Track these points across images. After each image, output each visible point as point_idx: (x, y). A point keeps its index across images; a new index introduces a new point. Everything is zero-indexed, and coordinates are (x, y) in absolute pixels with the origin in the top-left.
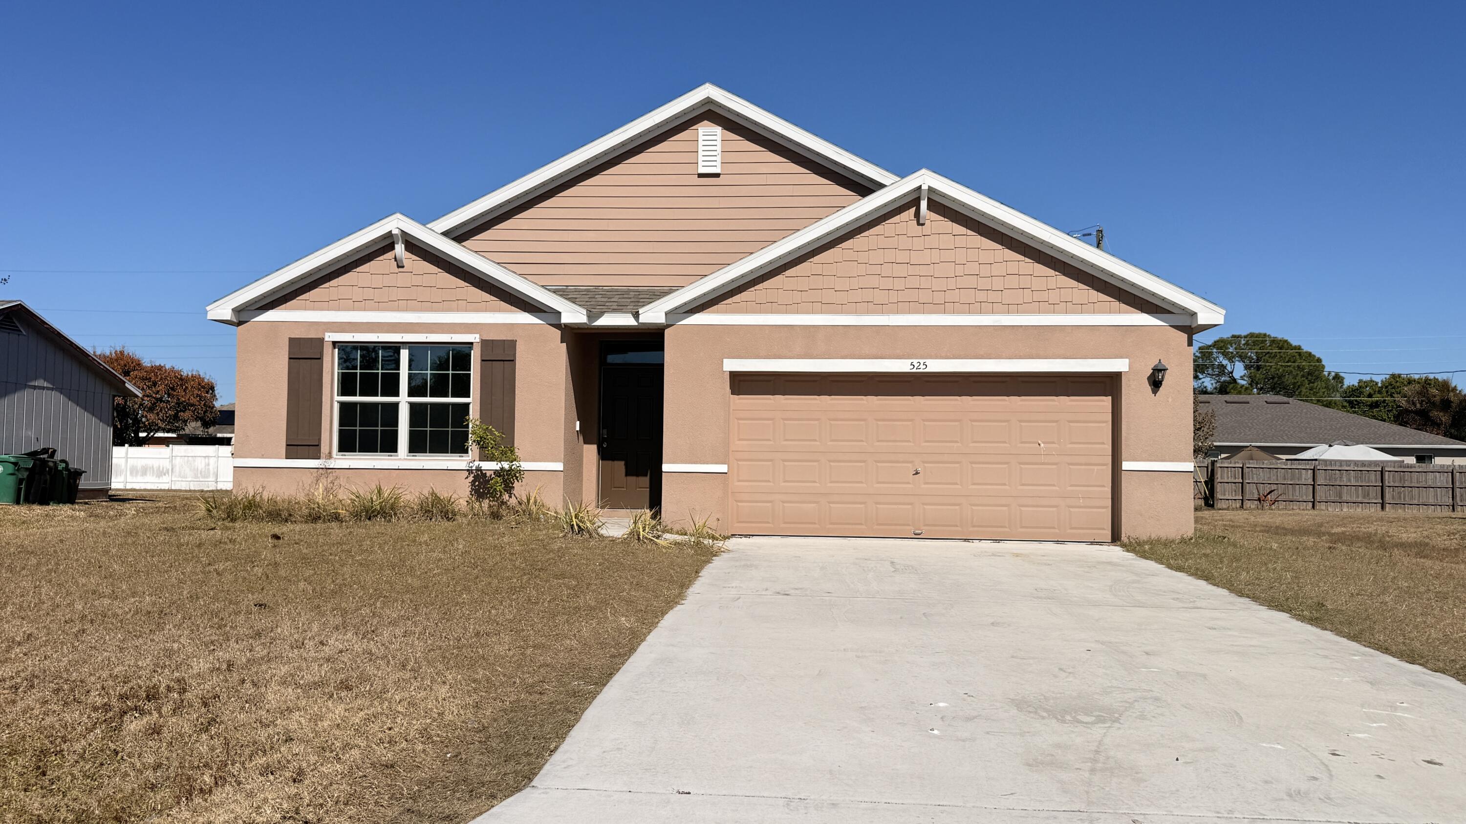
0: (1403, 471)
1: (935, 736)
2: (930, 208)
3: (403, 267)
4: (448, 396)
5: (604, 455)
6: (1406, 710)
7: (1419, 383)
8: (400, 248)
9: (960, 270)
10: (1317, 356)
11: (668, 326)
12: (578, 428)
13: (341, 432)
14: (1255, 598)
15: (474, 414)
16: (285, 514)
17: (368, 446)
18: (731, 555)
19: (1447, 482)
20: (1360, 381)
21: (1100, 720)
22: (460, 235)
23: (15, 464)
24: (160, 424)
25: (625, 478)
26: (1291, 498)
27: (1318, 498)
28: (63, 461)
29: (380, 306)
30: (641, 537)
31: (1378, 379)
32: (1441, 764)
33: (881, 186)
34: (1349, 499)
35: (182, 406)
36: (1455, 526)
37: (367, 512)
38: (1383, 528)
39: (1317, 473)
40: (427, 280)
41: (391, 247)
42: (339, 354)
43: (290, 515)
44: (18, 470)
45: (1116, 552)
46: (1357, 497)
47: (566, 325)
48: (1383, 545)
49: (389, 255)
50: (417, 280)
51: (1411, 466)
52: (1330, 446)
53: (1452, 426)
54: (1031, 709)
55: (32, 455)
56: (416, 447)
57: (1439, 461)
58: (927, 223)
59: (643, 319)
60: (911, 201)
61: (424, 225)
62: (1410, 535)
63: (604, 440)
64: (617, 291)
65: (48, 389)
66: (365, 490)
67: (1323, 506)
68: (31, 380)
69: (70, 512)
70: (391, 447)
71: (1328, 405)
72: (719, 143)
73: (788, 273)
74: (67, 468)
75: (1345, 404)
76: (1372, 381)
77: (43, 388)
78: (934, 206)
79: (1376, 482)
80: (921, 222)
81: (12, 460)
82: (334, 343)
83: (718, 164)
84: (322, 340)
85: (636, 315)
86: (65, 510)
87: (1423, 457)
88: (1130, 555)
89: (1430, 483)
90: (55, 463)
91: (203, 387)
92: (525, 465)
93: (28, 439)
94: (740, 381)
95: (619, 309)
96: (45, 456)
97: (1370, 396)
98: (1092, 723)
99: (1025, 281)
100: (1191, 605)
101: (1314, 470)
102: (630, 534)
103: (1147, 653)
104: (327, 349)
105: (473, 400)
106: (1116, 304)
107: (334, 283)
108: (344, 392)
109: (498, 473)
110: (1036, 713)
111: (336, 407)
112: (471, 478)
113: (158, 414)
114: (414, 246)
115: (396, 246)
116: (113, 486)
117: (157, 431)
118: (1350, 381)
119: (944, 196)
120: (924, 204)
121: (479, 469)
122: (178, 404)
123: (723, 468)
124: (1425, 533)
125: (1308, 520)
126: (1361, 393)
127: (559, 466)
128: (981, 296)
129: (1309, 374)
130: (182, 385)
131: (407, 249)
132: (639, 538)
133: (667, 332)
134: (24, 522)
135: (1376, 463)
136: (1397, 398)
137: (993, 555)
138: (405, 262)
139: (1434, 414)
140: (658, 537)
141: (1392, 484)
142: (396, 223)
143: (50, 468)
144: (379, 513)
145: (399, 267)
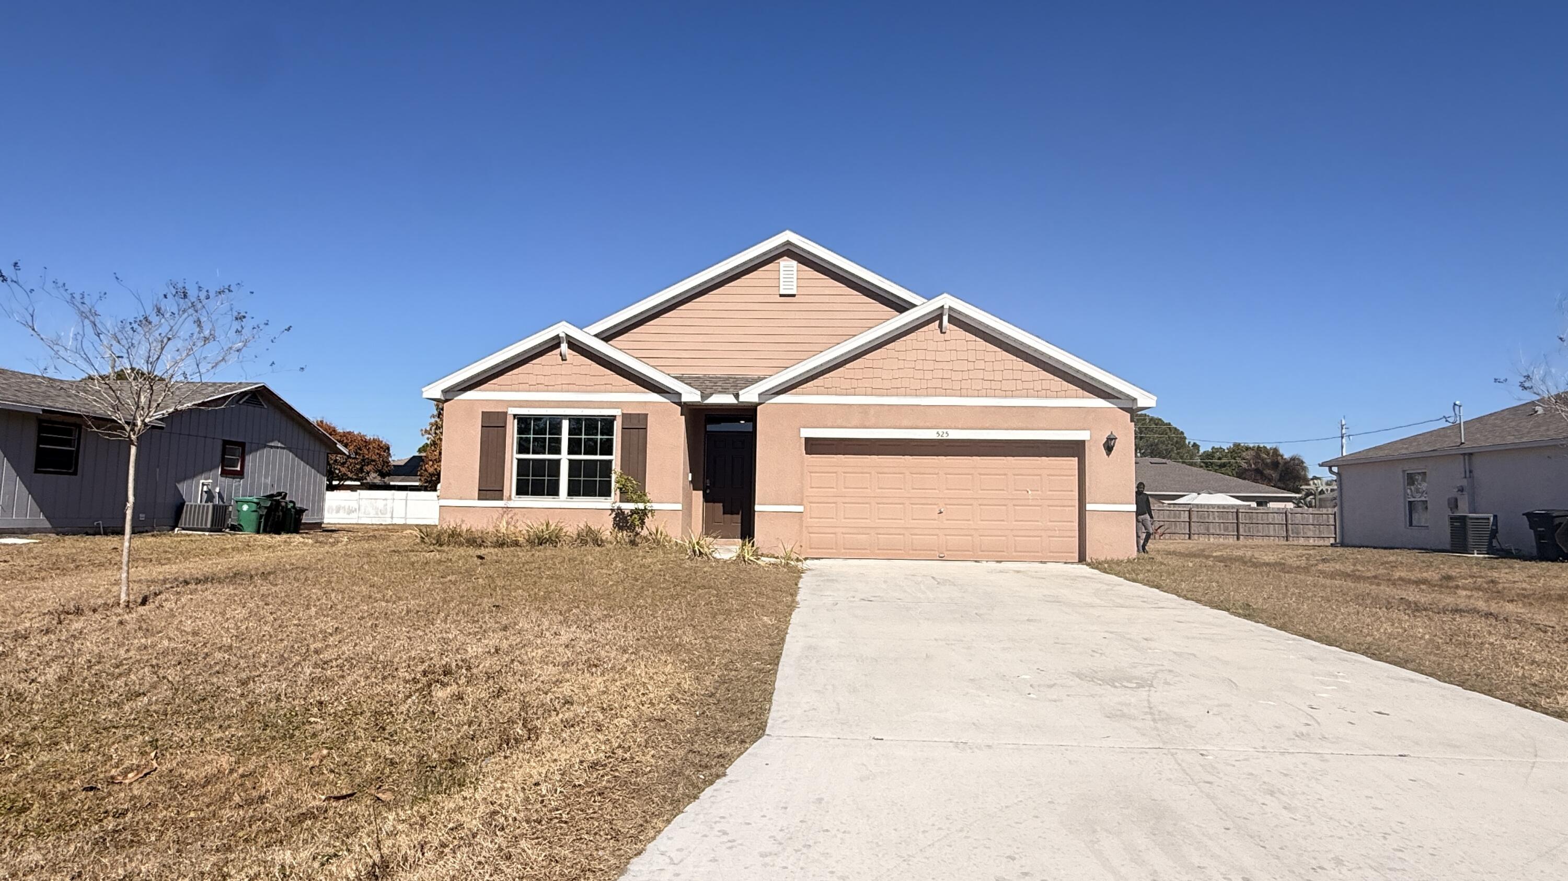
0: (1249, 512)
1: (1032, 699)
2: (949, 322)
3: (566, 360)
4: (596, 454)
5: (707, 499)
6: (1343, 677)
7: (1253, 450)
8: (564, 347)
9: (971, 366)
10: (1181, 430)
11: (760, 404)
12: (690, 479)
13: (518, 480)
14: (1198, 601)
15: (616, 466)
16: (479, 541)
17: (538, 490)
18: (814, 572)
19: (1282, 520)
20: (1213, 448)
21: (1140, 686)
22: (607, 336)
23: (258, 504)
24: (350, 475)
25: (722, 516)
26: (1174, 531)
27: (1192, 532)
28: (291, 502)
29: (548, 388)
30: (746, 559)
31: (1225, 447)
32: (1388, 715)
33: (914, 306)
34: (1214, 531)
35: (365, 462)
36: (1300, 551)
37: (539, 539)
38: (1249, 553)
39: (1192, 513)
40: (584, 370)
41: (557, 346)
42: (518, 424)
43: (483, 542)
44: (260, 508)
45: (1084, 569)
46: (1220, 530)
47: (685, 403)
48: (1255, 565)
49: (557, 351)
50: (576, 369)
51: (1254, 509)
52: (1199, 494)
53: (1280, 480)
54: (1088, 679)
55: (271, 496)
56: (573, 491)
57: (1272, 505)
58: (948, 331)
59: (742, 399)
60: (937, 316)
61: (581, 329)
62: (1269, 558)
63: (708, 487)
64: (720, 378)
65: (281, 448)
66: (537, 525)
67: (1196, 537)
68: (269, 442)
69: (301, 540)
70: (554, 491)
71: (1191, 464)
72: (795, 273)
73: (847, 366)
74: (294, 507)
75: (1202, 464)
76: (1221, 448)
77: (278, 447)
78: (952, 320)
79: (1233, 519)
80: (943, 331)
81: (255, 500)
82: (515, 416)
83: (795, 287)
84: (505, 414)
85: (737, 396)
86: (297, 538)
87: (1262, 502)
88: (1096, 571)
89: (1270, 521)
90: (286, 503)
91: (381, 448)
92: (656, 506)
93: (266, 485)
94: (812, 444)
95: (724, 391)
96: (279, 498)
97: (1220, 459)
98: (1136, 688)
99: (1018, 375)
100: (1156, 606)
101: (1189, 511)
102: (737, 557)
103: (1146, 639)
104: (510, 419)
105: (616, 458)
106: (1080, 391)
107: (515, 371)
108: (520, 451)
109: (634, 512)
110: (1093, 681)
111: (515, 463)
112: (613, 515)
113: (348, 467)
114: (574, 345)
115: (562, 345)
116: (326, 521)
117: (346, 480)
118: (1205, 448)
119: (960, 313)
120: (945, 319)
121: (619, 509)
122: (363, 460)
123: (800, 509)
124: (1280, 556)
125: (1192, 547)
126: (1213, 457)
127: (679, 507)
128: (987, 385)
129: (1177, 442)
130: (366, 446)
131: (569, 347)
132: (744, 561)
133: (759, 408)
134: (270, 547)
135: (1233, 506)
136: (1239, 460)
137: (1001, 572)
138: (568, 357)
139: (1267, 472)
140: (758, 559)
141: (1244, 521)
142: (562, 329)
143: (283, 507)
144: (548, 541)
145: (563, 360)
